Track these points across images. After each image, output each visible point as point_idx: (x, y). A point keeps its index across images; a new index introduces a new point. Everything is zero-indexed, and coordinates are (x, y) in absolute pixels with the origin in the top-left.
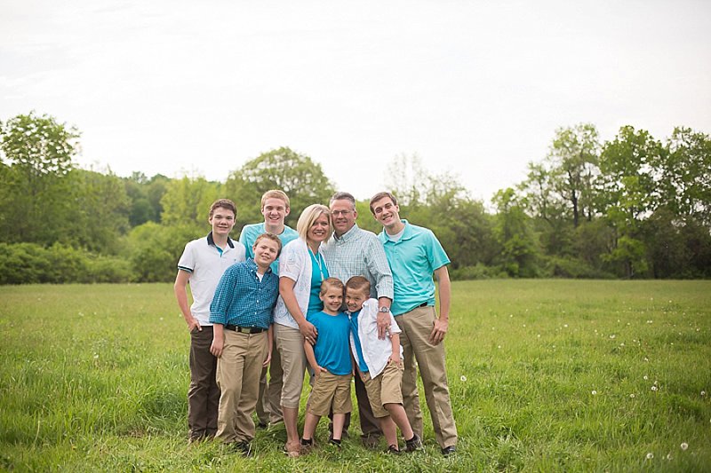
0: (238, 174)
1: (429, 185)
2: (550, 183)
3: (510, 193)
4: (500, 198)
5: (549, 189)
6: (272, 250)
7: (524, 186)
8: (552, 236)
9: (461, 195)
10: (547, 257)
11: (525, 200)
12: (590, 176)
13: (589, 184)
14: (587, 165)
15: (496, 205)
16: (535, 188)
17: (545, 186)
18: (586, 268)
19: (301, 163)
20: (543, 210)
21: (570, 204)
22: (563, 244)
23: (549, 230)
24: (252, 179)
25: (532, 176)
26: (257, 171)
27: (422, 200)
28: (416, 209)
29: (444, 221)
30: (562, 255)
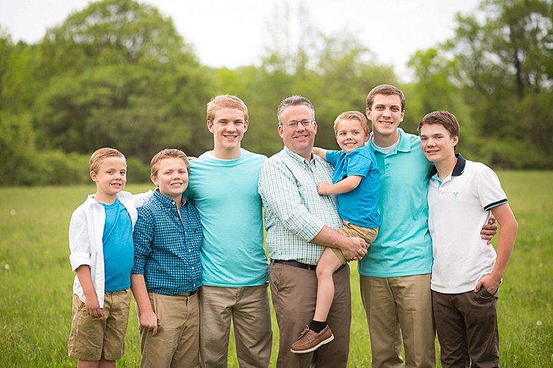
0: (58, 32)
1: (321, 45)
2: (485, 40)
3: (432, 54)
4: (418, 62)
5: (483, 49)
6: (180, 172)
7: (449, 45)
8: (488, 113)
9: (365, 58)
10: (481, 141)
11: (452, 64)
12: (537, 30)
13: (536, 42)
14: (534, 16)
15: (412, 71)
16: (464, 48)
17: (478, 45)
18: (535, 155)
19: (144, 16)
20: (474, 78)
21: (512, 70)
22: (504, 122)
23: (483, 105)
24: (78, 39)
25: (461, 32)
26: (84, 28)
27: (312, 65)
28: (304, 78)
29: (341, 94)
30: (502, 137)
